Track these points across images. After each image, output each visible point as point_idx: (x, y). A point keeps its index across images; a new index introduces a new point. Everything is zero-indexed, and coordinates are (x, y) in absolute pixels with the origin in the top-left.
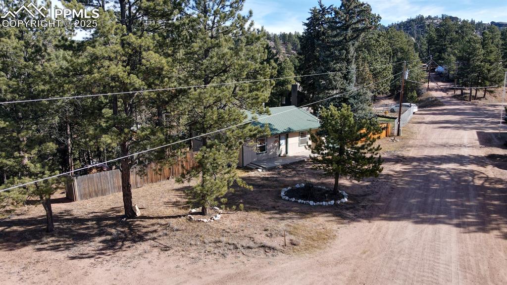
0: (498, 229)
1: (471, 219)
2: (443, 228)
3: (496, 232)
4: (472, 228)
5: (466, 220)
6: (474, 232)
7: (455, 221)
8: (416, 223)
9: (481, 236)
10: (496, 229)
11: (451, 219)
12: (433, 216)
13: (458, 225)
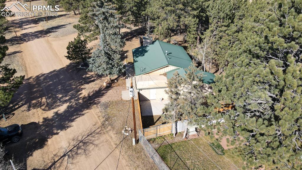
0: (34, 79)
1: (42, 78)
2: (48, 72)
3: (34, 77)
4: (40, 75)
5: (43, 77)
6: (39, 75)
7: (45, 75)
8: (55, 70)
9: (38, 75)
10: (34, 78)
11: (47, 75)
12: (52, 74)
13: (44, 74)
